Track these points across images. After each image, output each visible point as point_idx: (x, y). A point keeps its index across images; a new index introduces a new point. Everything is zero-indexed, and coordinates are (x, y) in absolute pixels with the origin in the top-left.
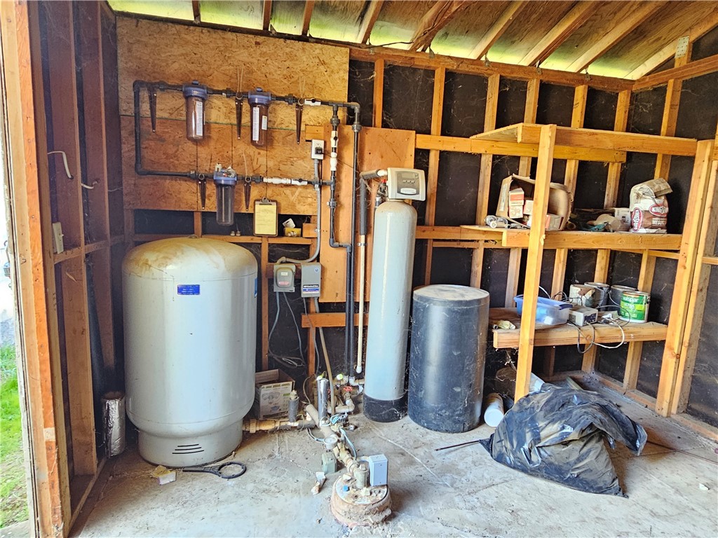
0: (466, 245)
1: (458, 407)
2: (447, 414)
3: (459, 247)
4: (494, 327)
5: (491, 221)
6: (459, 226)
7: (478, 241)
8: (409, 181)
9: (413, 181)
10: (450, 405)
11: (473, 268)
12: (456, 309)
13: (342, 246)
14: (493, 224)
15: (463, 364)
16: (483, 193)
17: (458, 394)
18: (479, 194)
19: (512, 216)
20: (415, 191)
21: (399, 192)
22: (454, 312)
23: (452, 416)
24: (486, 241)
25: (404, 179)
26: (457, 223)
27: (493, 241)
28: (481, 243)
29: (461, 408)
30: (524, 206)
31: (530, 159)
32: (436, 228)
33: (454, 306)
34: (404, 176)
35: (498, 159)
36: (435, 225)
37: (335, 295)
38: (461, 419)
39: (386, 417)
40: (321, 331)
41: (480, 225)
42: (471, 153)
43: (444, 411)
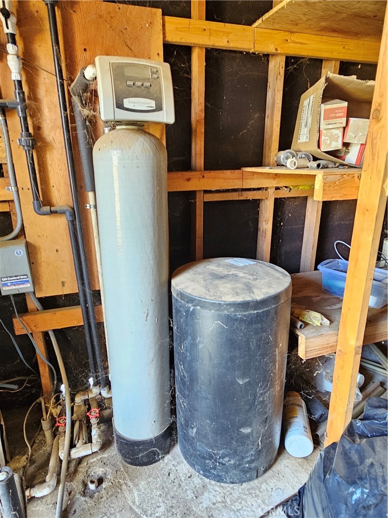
0: (250, 196)
1: (247, 452)
2: (232, 462)
3: (241, 198)
4: (299, 326)
5: (287, 158)
6: (239, 169)
7: (267, 189)
8: (139, 84)
9: (148, 84)
10: (235, 452)
11: (260, 225)
12: (239, 315)
13: (56, 212)
14: (291, 163)
15: (255, 395)
16: (272, 119)
17: (247, 436)
18: (267, 121)
19: (324, 148)
20: (152, 104)
21: (120, 106)
22: (236, 320)
23: (240, 465)
24: (277, 188)
25: (130, 79)
26: (236, 165)
27: (286, 187)
28: (271, 191)
29: (252, 452)
30: (344, 128)
31: (338, 64)
32: (208, 174)
33: (235, 311)
34: (128, 72)
35: (293, 64)
36: (206, 169)
37: (61, 285)
38: (253, 465)
39: (145, 460)
40: (51, 334)
41: (268, 165)
42: (254, 53)
43: (227, 459)
